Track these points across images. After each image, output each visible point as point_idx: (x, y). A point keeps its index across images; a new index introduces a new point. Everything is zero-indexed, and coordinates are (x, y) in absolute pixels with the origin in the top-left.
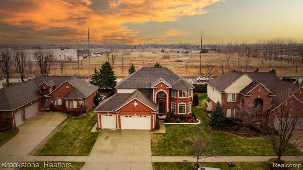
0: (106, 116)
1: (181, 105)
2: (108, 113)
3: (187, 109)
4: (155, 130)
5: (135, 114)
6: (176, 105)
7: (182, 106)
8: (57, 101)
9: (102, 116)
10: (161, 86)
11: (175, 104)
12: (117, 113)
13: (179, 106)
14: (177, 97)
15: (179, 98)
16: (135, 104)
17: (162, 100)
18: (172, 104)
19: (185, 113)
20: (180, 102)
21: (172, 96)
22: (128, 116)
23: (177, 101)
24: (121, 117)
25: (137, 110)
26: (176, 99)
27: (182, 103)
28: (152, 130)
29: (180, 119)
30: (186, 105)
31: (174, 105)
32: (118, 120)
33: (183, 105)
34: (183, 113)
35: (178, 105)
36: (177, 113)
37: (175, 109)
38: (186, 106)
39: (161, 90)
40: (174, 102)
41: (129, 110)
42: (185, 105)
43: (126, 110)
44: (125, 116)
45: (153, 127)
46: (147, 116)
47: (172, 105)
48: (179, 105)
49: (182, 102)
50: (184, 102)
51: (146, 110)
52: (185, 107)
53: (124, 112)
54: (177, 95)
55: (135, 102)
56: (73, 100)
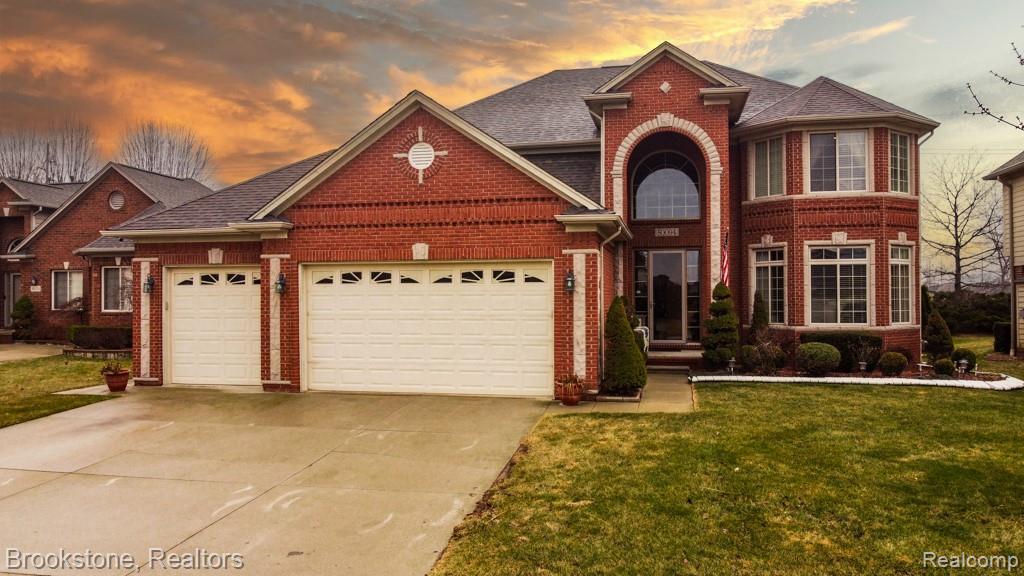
0: (206, 279)
1: (831, 255)
2: (215, 256)
3: (881, 286)
4: (587, 399)
5: (420, 250)
6: (784, 263)
7: (839, 262)
9: (171, 280)
10: (665, 87)
11: (777, 255)
12: (275, 246)
13: (809, 262)
14: (794, 186)
15: (808, 193)
16: (421, 157)
17: (675, 232)
18: (753, 256)
19: (861, 318)
20: (825, 229)
21: (753, 197)
22: (366, 274)
23: (799, 219)
24: (307, 282)
25: (437, 213)
26: (784, 207)
27: (840, 238)
28: (569, 394)
29: (835, 350)
30: (871, 252)
31: (769, 263)
32: (275, 300)
33: (845, 254)
34: (845, 319)
35: (807, 252)
36: (797, 317)
37: (778, 294)
38: (869, 261)
39: (666, 120)
40: (768, 240)
41: (366, 215)
42: (861, 254)
43: (347, 211)
44: (337, 274)
45: (580, 369)
46: (520, 273)
47: (753, 262)
48: (816, 254)
49: (841, 227)
50: (853, 228)
51: (506, 210)
52: (861, 269)
53: (323, 235)
54: (789, 172)
55: (414, 141)
56: (118, 261)
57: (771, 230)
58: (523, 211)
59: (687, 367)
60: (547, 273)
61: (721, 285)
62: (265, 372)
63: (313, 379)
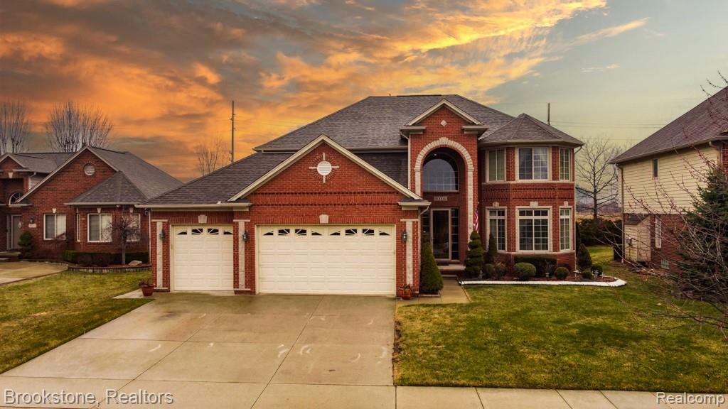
0: (195, 231)
1: (529, 213)
2: (202, 219)
3: (555, 230)
4: (414, 296)
5: (324, 218)
6: (505, 217)
7: (534, 217)
8: (49, 223)
9: (174, 232)
10: (443, 123)
11: (501, 213)
12: (242, 215)
13: (518, 217)
14: (510, 176)
15: (518, 181)
16: (324, 169)
17: (445, 198)
18: (488, 213)
19: (546, 247)
20: (527, 200)
21: (488, 181)
22: (292, 230)
23: (513, 194)
24: (259, 233)
25: (333, 199)
26: (505, 188)
27: (534, 205)
28: (404, 293)
29: (534, 267)
30: (550, 212)
31: (497, 217)
32: (242, 245)
33: (537, 213)
34: (537, 248)
35: (517, 212)
36: (512, 248)
37: (502, 234)
38: (549, 217)
39: (444, 141)
40: (496, 205)
41: (294, 199)
42: (545, 213)
43: (283, 197)
44: (275, 230)
45: (410, 280)
46: (377, 230)
47: (488, 217)
48: (522, 213)
49: (535, 199)
50: (539, 199)
51: (371, 198)
52: (545, 222)
53: (269, 210)
54: (508, 169)
55: (321, 160)
56: (99, 210)
57: (498, 199)
58: (380, 198)
59: (455, 276)
60: (392, 231)
61: (474, 232)
62: (236, 283)
63: (263, 287)
